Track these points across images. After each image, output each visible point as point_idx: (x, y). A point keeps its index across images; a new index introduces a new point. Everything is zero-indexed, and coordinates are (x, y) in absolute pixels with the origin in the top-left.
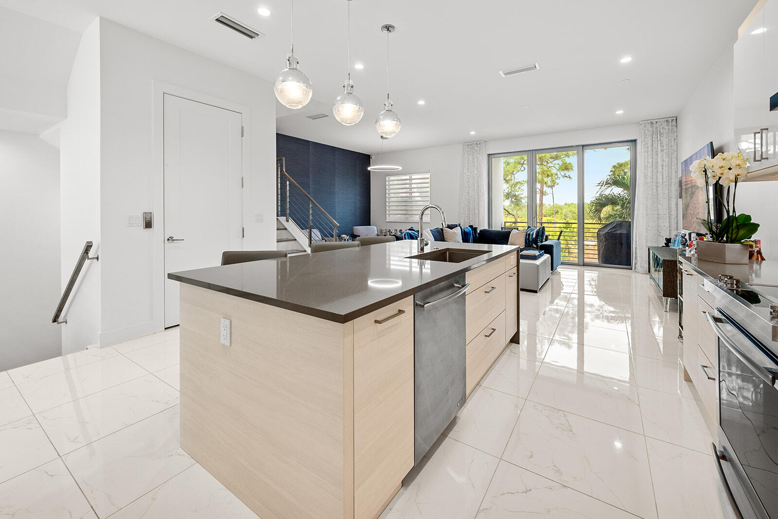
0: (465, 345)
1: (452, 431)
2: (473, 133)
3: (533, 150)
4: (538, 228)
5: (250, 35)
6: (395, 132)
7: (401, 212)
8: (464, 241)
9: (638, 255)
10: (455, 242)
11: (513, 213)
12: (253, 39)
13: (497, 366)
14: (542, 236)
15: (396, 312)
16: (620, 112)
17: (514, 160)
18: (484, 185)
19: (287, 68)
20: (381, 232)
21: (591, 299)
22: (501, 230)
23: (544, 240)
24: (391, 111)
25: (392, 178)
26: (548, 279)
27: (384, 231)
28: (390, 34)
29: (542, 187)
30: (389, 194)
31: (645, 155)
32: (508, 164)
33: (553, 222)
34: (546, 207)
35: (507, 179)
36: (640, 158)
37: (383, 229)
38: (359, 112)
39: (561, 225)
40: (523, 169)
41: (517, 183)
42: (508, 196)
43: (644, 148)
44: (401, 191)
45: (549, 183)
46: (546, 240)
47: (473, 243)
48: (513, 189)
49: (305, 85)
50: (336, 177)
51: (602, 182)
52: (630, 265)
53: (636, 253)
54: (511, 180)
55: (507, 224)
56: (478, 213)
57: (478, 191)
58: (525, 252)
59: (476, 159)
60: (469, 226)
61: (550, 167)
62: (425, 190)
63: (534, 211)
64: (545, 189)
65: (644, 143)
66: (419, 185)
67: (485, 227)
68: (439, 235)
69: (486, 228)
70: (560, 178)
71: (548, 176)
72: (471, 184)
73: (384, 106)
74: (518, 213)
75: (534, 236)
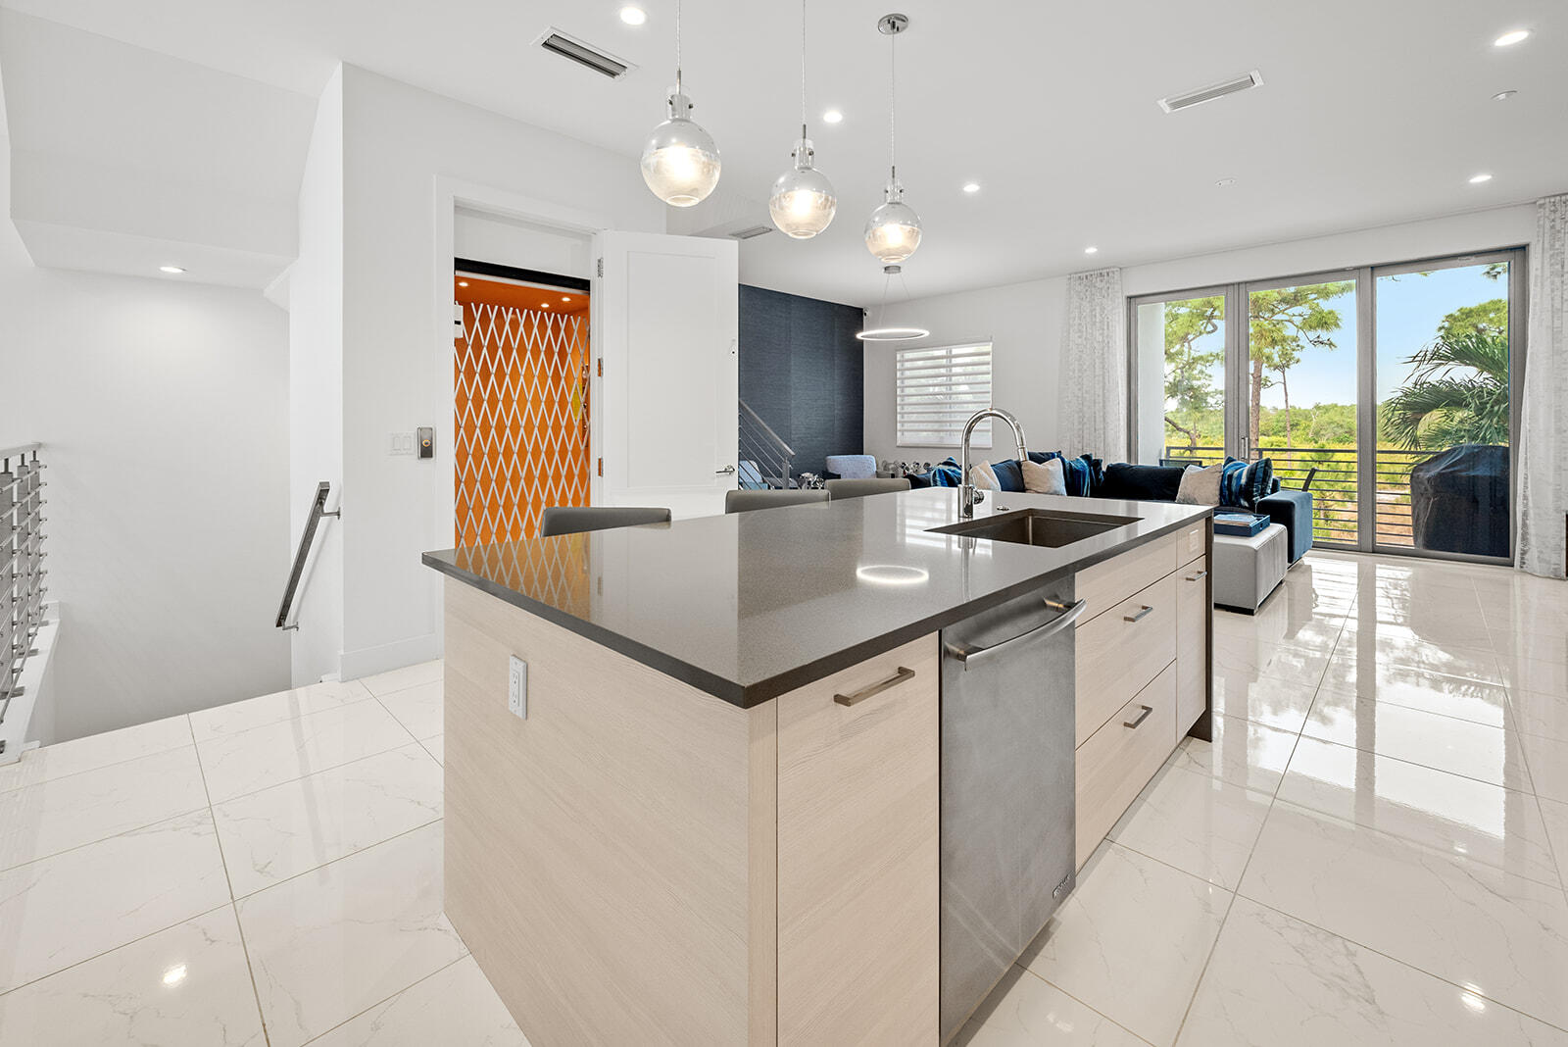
0: (1073, 748)
1: (1038, 957)
2: (1091, 250)
3: (1239, 284)
4: (1252, 462)
5: (608, 69)
6: (909, 252)
7: (930, 426)
8: (1070, 493)
9: (1532, 530)
10: (1049, 495)
11: (1185, 427)
12: (617, 77)
13: (1155, 796)
14: (1265, 480)
15: (892, 673)
16: (1481, 179)
17: (1188, 310)
18: (1119, 365)
19: (667, 119)
20: (886, 468)
21: (1395, 635)
22: (1158, 465)
23: (1269, 491)
24: (898, 203)
25: (909, 355)
26: (1281, 583)
27: (893, 466)
28: (898, 35)
29: (1258, 369)
30: (903, 388)
31: (1553, 283)
32: (1175, 317)
33: (1285, 447)
34: (1267, 414)
35: (1172, 351)
36: (1538, 289)
37: (889, 462)
38: (825, 208)
39: (1307, 456)
40: (1210, 328)
41: (1195, 360)
42: (1174, 390)
43: (1552, 265)
44: (931, 381)
45: (1277, 360)
46: (1275, 490)
47: (1091, 496)
48: (1186, 374)
49: (708, 153)
50: (792, 355)
51: (1422, 354)
52: (1509, 556)
53: (1524, 525)
54: (1181, 354)
55: (1173, 453)
56: (1104, 428)
57: (1104, 378)
58: (1221, 519)
59: (1098, 308)
60: (1082, 457)
61: (1279, 322)
62: (980, 378)
63: (1243, 423)
64: (1265, 372)
65: (1552, 252)
66: (969, 369)
67: (1121, 459)
68: (1013, 478)
69: (1123, 460)
70: (1302, 348)
71: (1274, 342)
72: (1087, 363)
73: (883, 193)
74: (1199, 427)
75: (1243, 481)
